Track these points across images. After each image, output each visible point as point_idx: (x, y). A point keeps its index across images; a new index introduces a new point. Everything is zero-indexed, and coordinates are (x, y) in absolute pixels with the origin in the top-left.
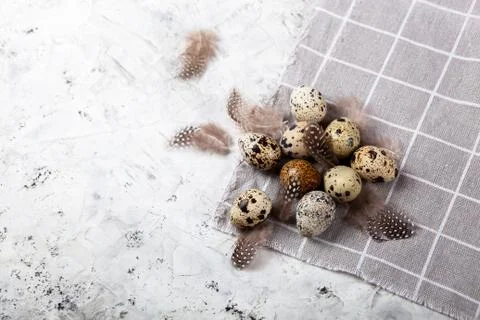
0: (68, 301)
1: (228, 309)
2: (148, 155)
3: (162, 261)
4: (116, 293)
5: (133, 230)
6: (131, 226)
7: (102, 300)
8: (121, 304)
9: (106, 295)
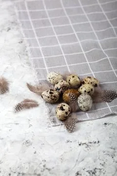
0: (20, 174)
1: (80, 145)
2: (10, 119)
3: (44, 144)
4: (35, 161)
5: (25, 141)
6: (23, 141)
7: (33, 166)
8: (41, 164)
9: (32, 164)
